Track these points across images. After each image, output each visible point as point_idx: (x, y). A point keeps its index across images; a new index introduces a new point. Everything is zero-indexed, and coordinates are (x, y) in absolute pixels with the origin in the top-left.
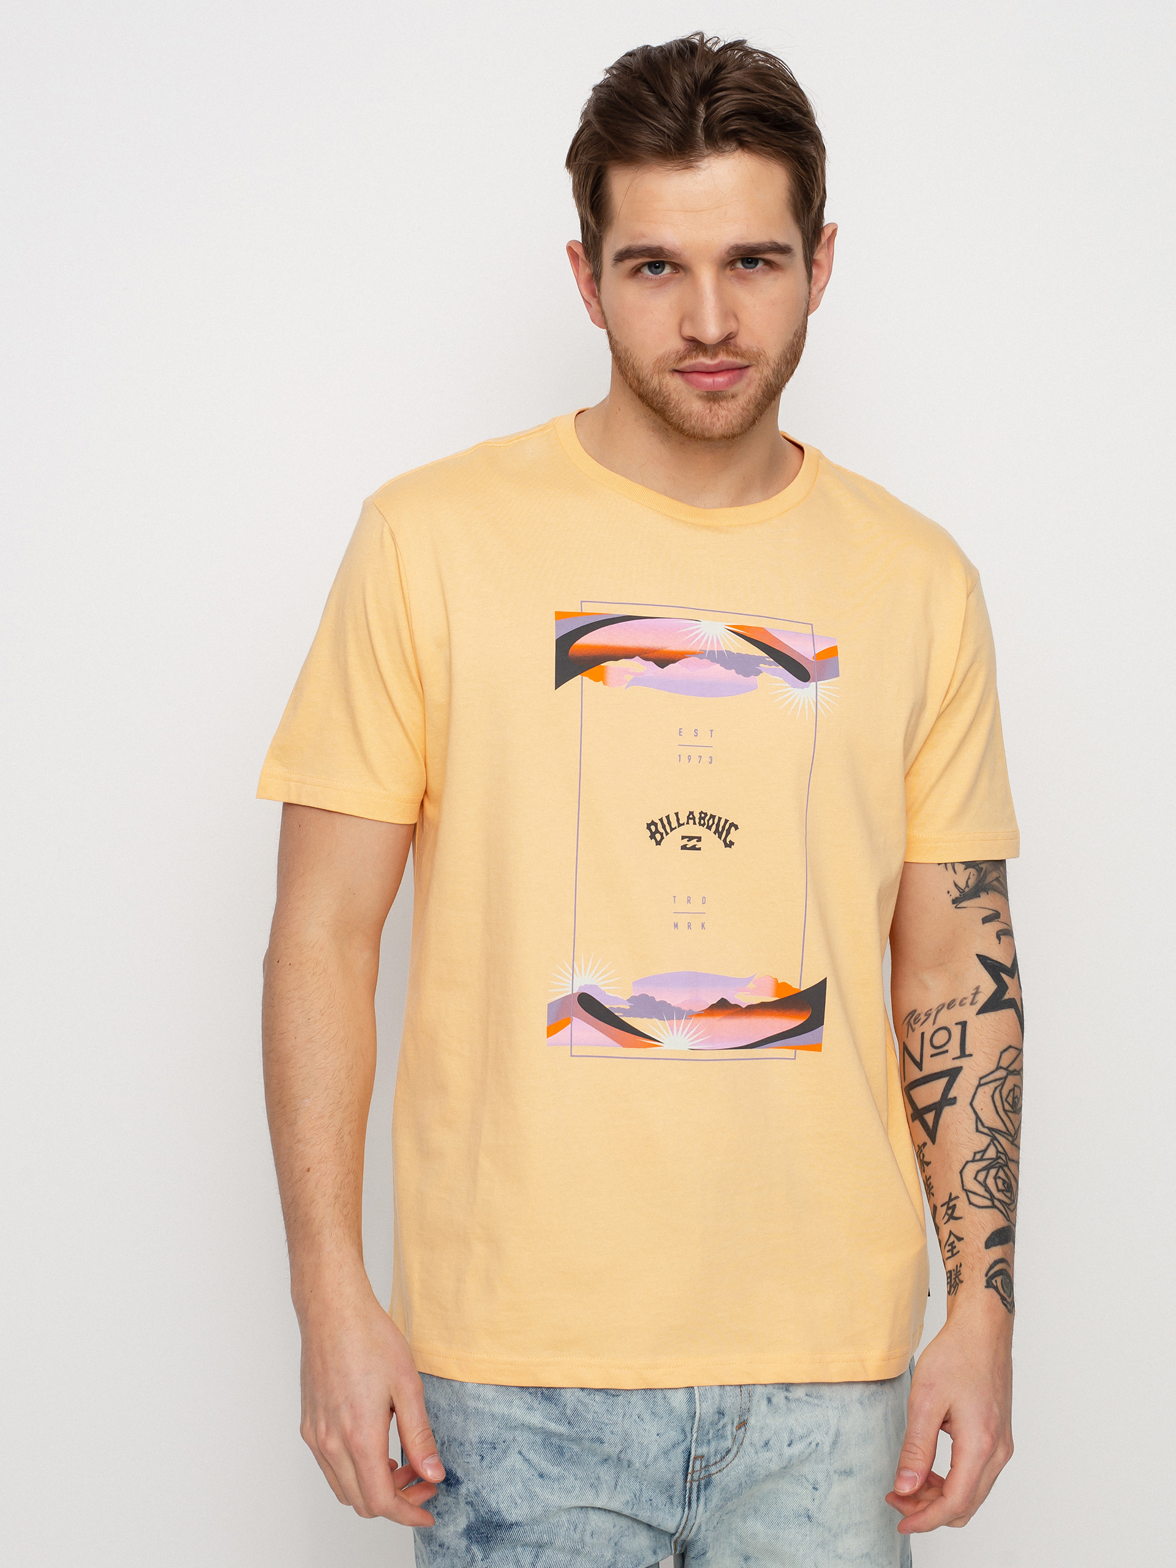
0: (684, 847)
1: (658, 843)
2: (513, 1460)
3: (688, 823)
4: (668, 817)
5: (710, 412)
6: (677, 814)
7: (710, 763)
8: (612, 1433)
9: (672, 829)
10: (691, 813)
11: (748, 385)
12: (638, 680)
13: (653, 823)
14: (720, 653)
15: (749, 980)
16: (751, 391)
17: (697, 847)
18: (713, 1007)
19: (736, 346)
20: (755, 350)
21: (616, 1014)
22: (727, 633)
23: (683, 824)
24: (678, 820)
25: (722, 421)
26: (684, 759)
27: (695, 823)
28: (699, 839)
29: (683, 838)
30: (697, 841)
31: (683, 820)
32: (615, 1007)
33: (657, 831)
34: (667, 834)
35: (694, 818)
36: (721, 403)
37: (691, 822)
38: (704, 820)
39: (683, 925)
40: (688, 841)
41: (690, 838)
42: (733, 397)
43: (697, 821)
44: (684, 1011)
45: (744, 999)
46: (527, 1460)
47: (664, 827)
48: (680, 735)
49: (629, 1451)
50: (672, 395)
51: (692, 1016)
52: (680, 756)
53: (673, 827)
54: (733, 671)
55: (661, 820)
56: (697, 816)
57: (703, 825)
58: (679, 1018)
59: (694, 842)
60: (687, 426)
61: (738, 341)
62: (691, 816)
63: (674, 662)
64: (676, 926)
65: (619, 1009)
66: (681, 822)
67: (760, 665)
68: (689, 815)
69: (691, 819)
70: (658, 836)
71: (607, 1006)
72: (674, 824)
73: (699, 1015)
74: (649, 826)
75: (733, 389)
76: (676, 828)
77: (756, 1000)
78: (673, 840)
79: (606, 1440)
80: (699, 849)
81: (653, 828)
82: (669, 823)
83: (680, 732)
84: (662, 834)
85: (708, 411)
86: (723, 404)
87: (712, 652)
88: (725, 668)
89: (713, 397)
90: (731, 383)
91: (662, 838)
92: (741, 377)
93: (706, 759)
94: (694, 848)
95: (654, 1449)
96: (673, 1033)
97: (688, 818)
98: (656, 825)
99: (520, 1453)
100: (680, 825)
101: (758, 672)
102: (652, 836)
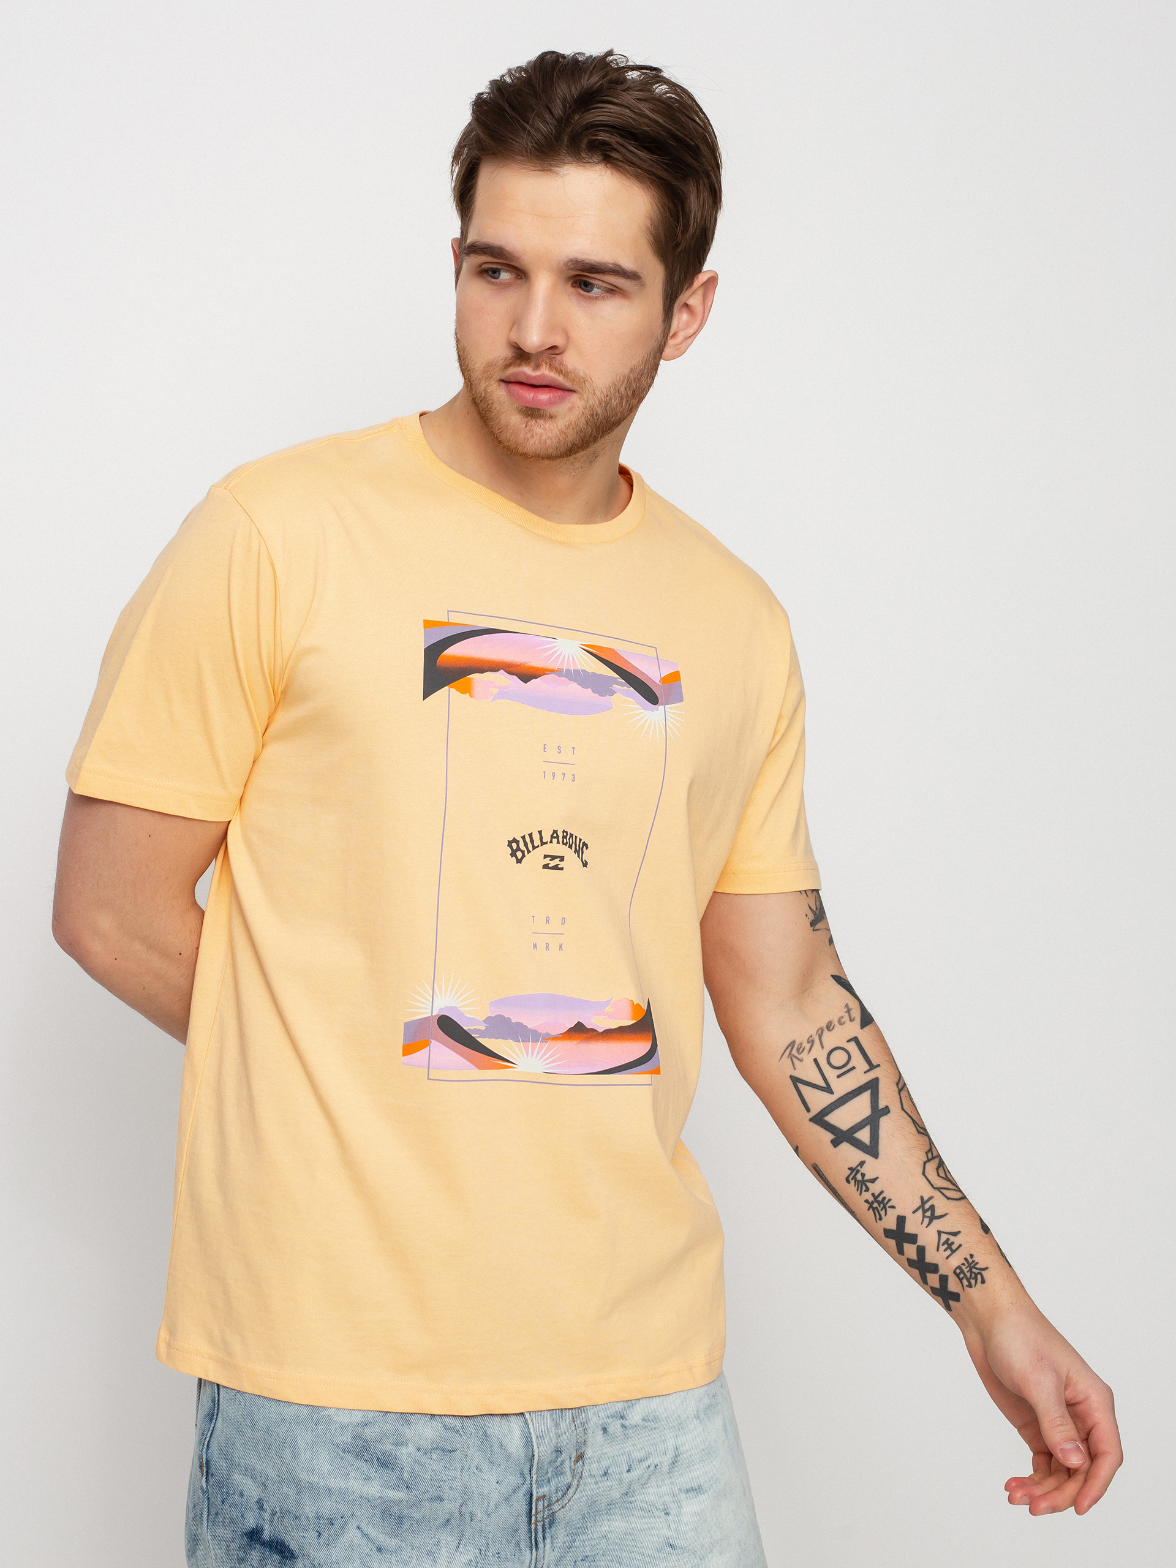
0: (546, 867)
1: (519, 861)
2: (352, 1534)
3: (551, 842)
4: (531, 835)
5: (526, 427)
6: (540, 832)
7: (573, 781)
8: (451, 1488)
9: (534, 848)
10: (555, 832)
11: (571, 409)
12: (503, 694)
13: (514, 840)
14: (577, 672)
15: (607, 1003)
16: (573, 417)
17: (559, 866)
18: (571, 1030)
19: (561, 363)
20: (582, 374)
21: (473, 1035)
22: (583, 653)
23: (547, 843)
24: (541, 838)
25: (536, 439)
26: (549, 776)
27: (558, 842)
28: (562, 859)
29: (546, 857)
30: (560, 861)
31: (546, 838)
32: (472, 1028)
33: (518, 849)
34: (529, 852)
35: (557, 838)
36: (538, 421)
37: (555, 840)
38: (567, 838)
39: (541, 946)
40: (550, 860)
41: (553, 858)
42: (551, 417)
43: (561, 840)
44: (541, 1034)
45: (601, 1023)
46: (366, 1535)
47: (526, 845)
48: (544, 751)
49: (470, 1503)
50: (495, 404)
51: (548, 1039)
52: (544, 772)
53: (536, 845)
54: (590, 690)
55: (523, 838)
56: (560, 835)
57: (566, 844)
58: (535, 1041)
59: (556, 862)
60: (502, 437)
61: (564, 359)
62: (555, 835)
63: (536, 677)
64: (535, 946)
65: (476, 1031)
66: (544, 841)
67: (614, 686)
68: (553, 834)
69: (555, 838)
70: (519, 855)
71: (465, 1028)
72: (537, 842)
73: (556, 1038)
74: (510, 844)
75: (553, 410)
76: (538, 846)
77: (614, 1024)
78: (536, 858)
79: (445, 1497)
80: (562, 869)
81: (514, 845)
82: (532, 841)
83: (545, 748)
84: (523, 852)
85: (524, 425)
86: (541, 422)
87: (568, 671)
88: (582, 687)
89: (532, 413)
90: (551, 403)
91: (524, 856)
92: (562, 399)
93: (569, 777)
94: (556, 867)
95: (495, 1497)
96: (527, 1055)
97: (552, 837)
98: (517, 842)
99: (358, 1528)
100: (543, 844)
101: (612, 693)
102: (513, 854)
